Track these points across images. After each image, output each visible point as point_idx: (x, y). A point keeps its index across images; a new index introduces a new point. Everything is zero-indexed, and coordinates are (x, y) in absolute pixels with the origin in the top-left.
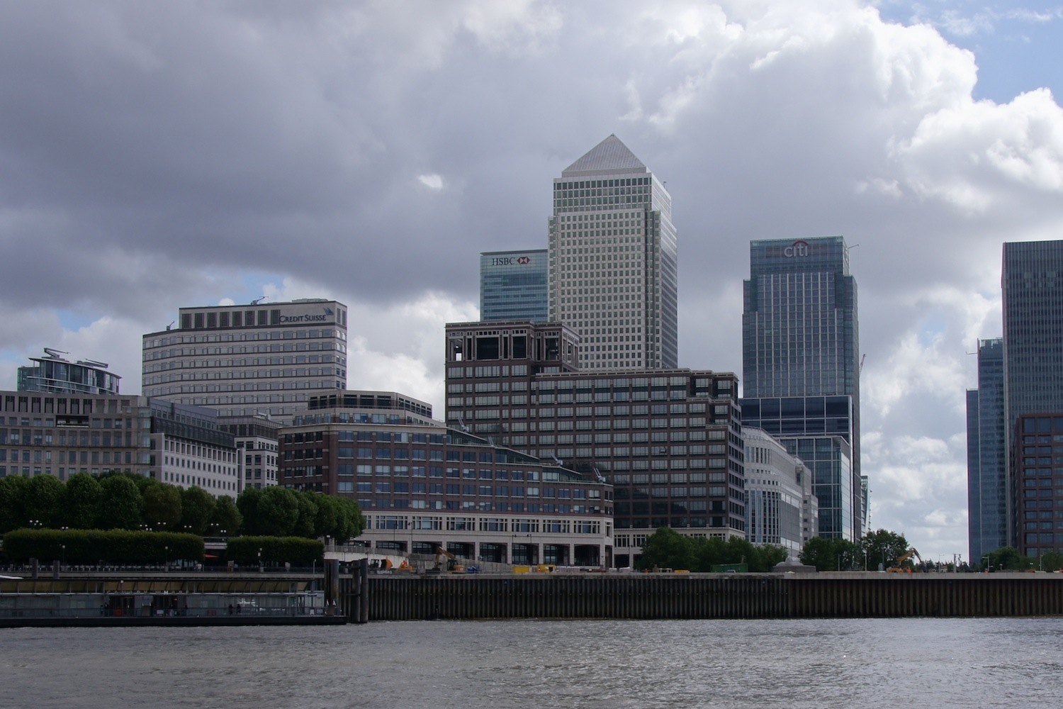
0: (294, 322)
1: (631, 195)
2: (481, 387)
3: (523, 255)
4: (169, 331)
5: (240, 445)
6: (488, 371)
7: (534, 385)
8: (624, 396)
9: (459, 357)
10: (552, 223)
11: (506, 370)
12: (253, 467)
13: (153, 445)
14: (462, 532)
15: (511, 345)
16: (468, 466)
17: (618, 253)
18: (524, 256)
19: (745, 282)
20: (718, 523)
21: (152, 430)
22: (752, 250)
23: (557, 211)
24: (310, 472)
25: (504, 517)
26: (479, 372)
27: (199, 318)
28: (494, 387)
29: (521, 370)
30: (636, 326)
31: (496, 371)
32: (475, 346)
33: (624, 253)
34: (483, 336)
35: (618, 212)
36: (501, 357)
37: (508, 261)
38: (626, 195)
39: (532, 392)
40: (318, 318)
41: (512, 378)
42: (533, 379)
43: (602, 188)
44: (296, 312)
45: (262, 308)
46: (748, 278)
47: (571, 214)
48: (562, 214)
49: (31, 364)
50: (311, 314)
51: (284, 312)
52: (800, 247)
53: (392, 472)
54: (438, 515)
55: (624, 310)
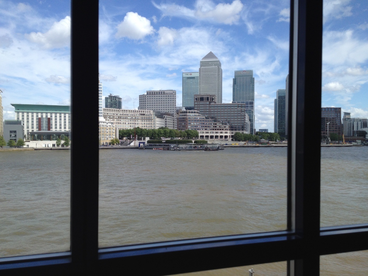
0: (167, 94)
1: (215, 64)
2: (201, 106)
3: (191, 73)
4: (144, 95)
5: (164, 117)
6: (202, 103)
7: (210, 106)
9: (196, 100)
11: (205, 103)
12: (166, 121)
13: (155, 119)
14: (207, 134)
15: (206, 98)
16: (208, 123)
17: (212, 75)
19: (233, 79)
20: (243, 130)
21: (155, 116)
22: (235, 72)
23: (201, 67)
24: (183, 124)
25: (214, 131)
26: (200, 103)
27: (150, 93)
28: (203, 106)
29: (208, 103)
30: (216, 89)
31: (203, 103)
32: (199, 98)
33: (214, 75)
34: (201, 97)
35: (213, 67)
36: (204, 100)
38: (214, 64)
39: (210, 107)
40: (172, 93)
41: (206, 104)
42: (210, 105)
43: (209, 62)
45: (161, 91)
46: (234, 78)
47: (204, 67)
48: (202, 67)
50: (170, 92)
51: (166, 92)
52: (244, 72)
53: (194, 124)
54: (204, 131)
55: (214, 86)
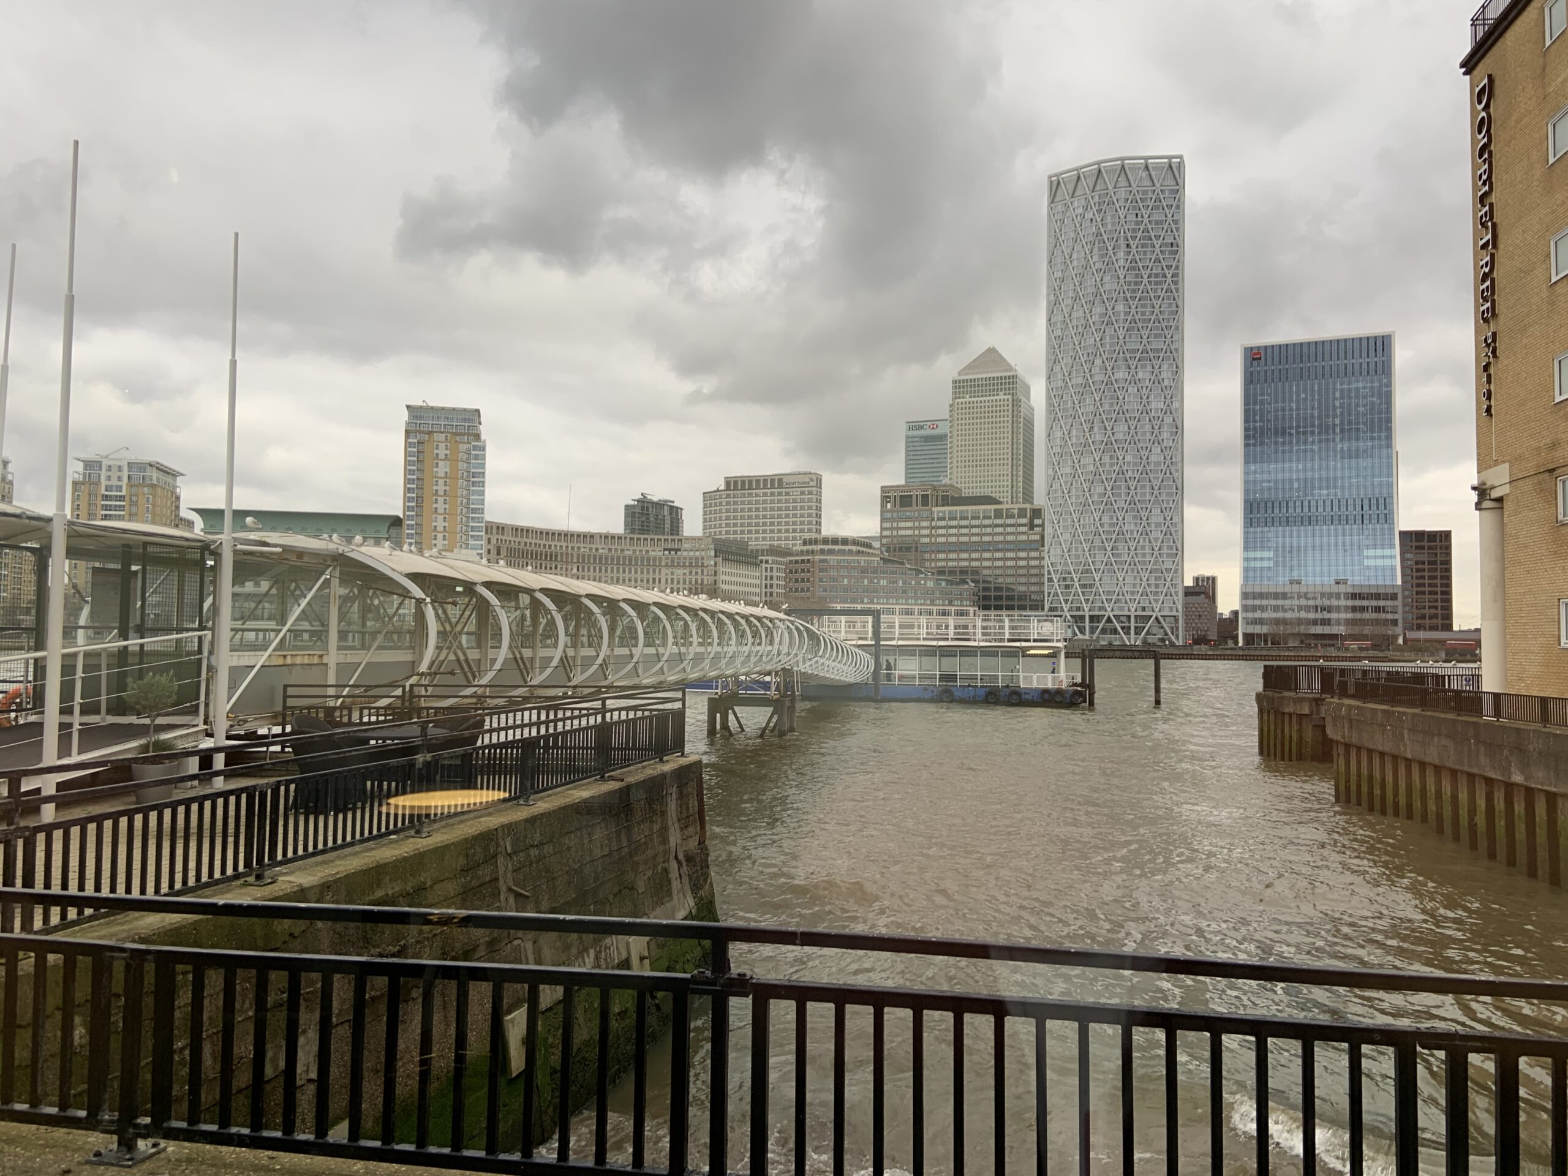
0: (791, 485)
1: (1003, 387)
4: (718, 490)
5: (761, 561)
6: (906, 514)
8: (989, 530)
9: (889, 505)
10: (951, 406)
11: (916, 514)
12: (769, 574)
13: (716, 564)
15: (920, 498)
18: (934, 423)
21: (716, 556)
23: (954, 398)
26: (901, 515)
27: (736, 483)
28: (910, 524)
29: (926, 513)
31: (911, 515)
32: (898, 499)
33: (998, 425)
34: (904, 493)
36: (914, 506)
37: (922, 427)
38: (999, 387)
40: (805, 483)
41: (920, 519)
44: (791, 479)
47: (964, 400)
48: (957, 399)
49: (632, 503)
50: (801, 481)
51: (785, 480)
55: (997, 462)
